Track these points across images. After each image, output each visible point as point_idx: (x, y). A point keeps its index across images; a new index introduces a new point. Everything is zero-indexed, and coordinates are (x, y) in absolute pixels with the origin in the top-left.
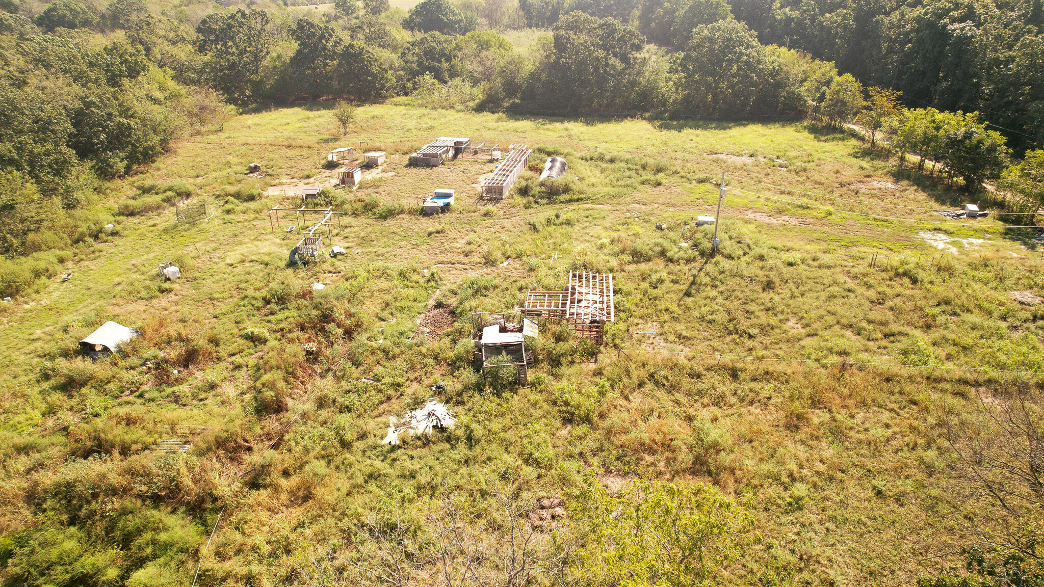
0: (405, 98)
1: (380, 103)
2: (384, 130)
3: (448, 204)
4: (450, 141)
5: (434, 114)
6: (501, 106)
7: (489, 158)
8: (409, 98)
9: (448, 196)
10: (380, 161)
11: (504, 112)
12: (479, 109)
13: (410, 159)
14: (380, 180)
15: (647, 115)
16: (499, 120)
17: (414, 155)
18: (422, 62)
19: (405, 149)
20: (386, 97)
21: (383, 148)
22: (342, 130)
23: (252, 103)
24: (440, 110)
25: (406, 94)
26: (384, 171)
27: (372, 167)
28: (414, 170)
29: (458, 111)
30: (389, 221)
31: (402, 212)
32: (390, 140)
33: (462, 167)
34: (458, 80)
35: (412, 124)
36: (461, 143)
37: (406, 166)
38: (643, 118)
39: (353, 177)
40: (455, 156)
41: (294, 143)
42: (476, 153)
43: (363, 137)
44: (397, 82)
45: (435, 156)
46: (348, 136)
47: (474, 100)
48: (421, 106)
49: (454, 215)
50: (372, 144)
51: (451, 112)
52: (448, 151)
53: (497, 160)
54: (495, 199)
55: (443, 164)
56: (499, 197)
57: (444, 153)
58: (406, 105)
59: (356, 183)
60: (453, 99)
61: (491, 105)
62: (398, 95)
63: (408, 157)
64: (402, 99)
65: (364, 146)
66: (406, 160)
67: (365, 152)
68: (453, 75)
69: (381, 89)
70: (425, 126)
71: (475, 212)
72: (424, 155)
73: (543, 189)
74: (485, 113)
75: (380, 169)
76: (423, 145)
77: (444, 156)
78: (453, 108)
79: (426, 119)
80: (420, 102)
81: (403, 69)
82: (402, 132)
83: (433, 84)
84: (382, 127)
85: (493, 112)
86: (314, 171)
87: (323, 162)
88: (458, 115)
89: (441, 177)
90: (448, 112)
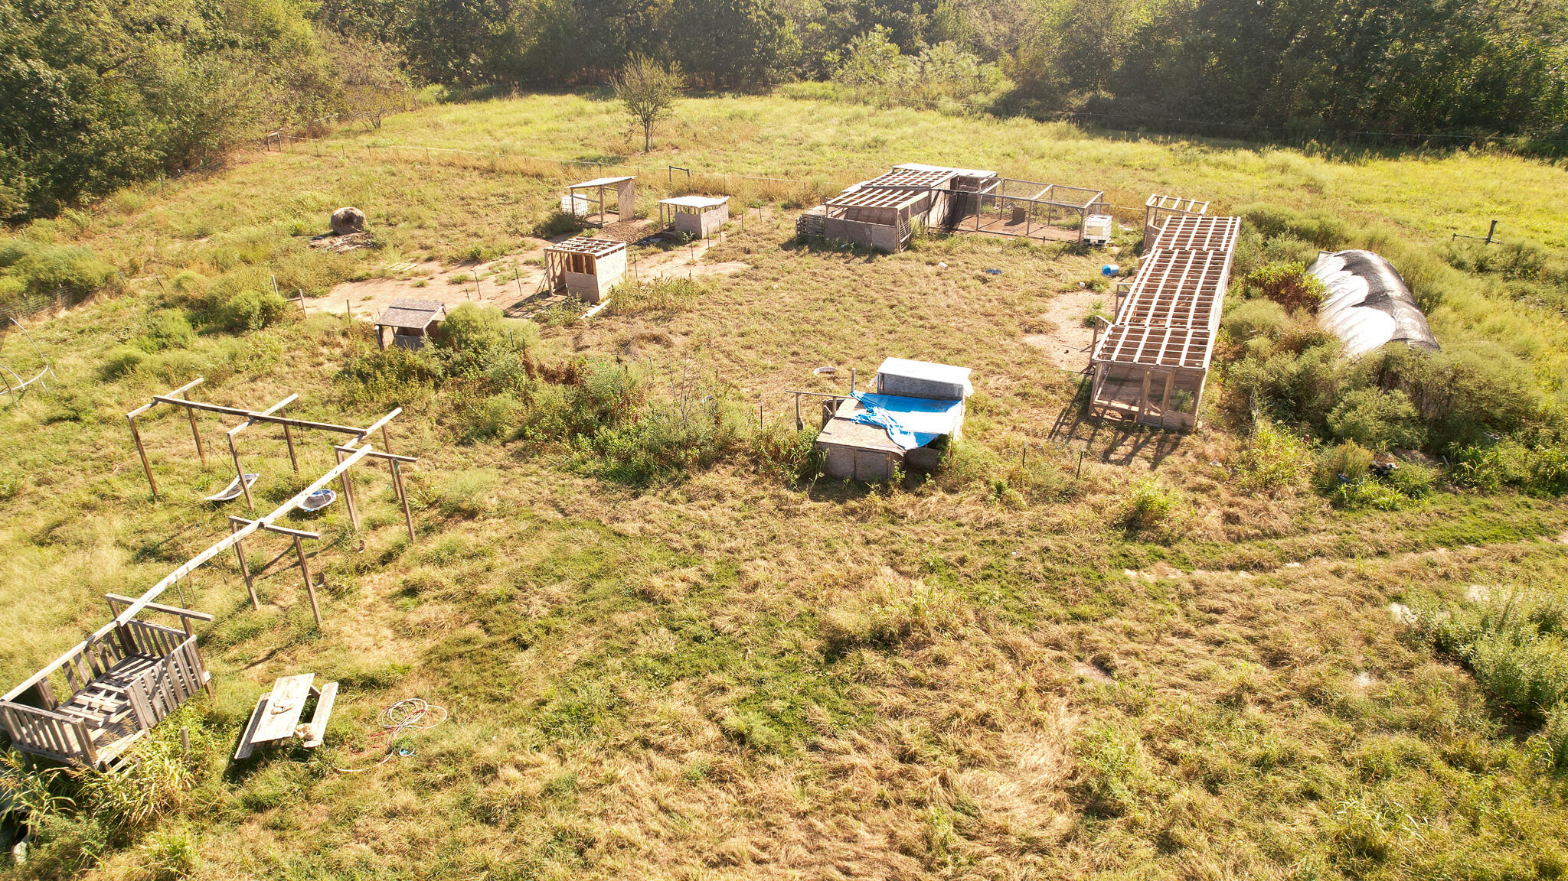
0: (818, 85)
1: (758, 94)
2: (748, 145)
3: (938, 443)
4: (938, 173)
5: (886, 116)
6: (1061, 107)
7: (1072, 236)
8: (828, 84)
9: (939, 397)
10: (708, 223)
11: (1070, 120)
12: (1004, 109)
13: (803, 223)
14: (685, 287)
15: (1522, 141)
16: (1061, 136)
17: (817, 210)
18: (867, 9)
19: (793, 193)
20: (775, 82)
21: (730, 186)
22: (639, 140)
23: (481, 81)
24: (900, 109)
25: (823, 77)
26: (713, 257)
27: (679, 242)
28: (813, 261)
29: (946, 114)
30: (650, 500)
31: (721, 452)
32: (760, 169)
33: (979, 263)
34: (946, 49)
35: (824, 135)
36: (973, 182)
37: (786, 246)
38: (1503, 148)
39: (591, 270)
40: (950, 224)
41: (500, 164)
42: (1018, 217)
43: (690, 158)
44: (805, 47)
45: (887, 217)
46: (653, 153)
47: (987, 92)
48: (856, 100)
49: (967, 505)
50: (700, 174)
51: (931, 115)
52: (928, 206)
53: (1100, 245)
54: (1155, 426)
55: (909, 246)
56: (1173, 418)
57: (916, 209)
58: (817, 98)
59: (603, 292)
60: (934, 88)
61: (1035, 102)
62: (803, 77)
63: (798, 215)
64: (810, 86)
65: (680, 180)
66: (788, 228)
67: (679, 193)
68: (934, 36)
69: (766, 63)
70: (859, 140)
71: (1069, 495)
72: (851, 212)
73: (1402, 404)
74: (1019, 120)
75: (702, 249)
76: (850, 183)
77: (915, 220)
78: (932, 106)
79: (863, 127)
80: (852, 92)
81: (821, 21)
82: (795, 150)
83: (886, 56)
84: (746, 138)
85: (1040, 120)
86: (505, 241)
87: (544, 216)
88: (944, 122)
89: (903, 294)
90: (921, 115)
